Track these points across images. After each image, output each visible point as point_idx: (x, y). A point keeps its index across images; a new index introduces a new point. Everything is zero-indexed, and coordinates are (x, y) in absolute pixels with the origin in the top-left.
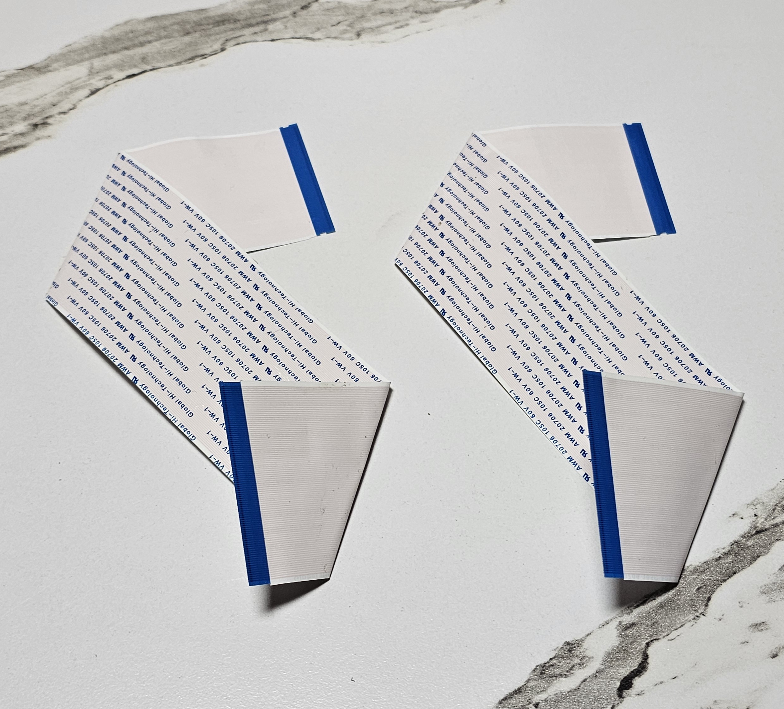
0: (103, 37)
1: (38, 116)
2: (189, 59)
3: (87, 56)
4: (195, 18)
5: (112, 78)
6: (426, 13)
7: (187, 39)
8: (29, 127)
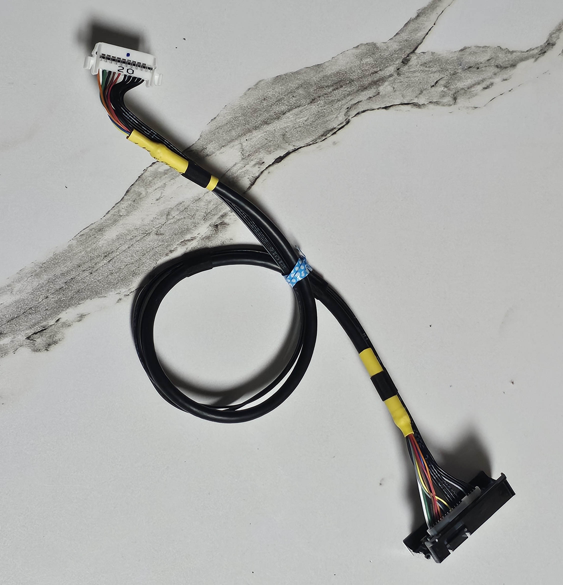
0: (241, 107)
1: (214, 215)
2: (322, 136)
3: (234, 133)
4: (315, 78)
5: (264, 162)
6: (506, 68)
7: (314, 108)
8: (210, 227)
